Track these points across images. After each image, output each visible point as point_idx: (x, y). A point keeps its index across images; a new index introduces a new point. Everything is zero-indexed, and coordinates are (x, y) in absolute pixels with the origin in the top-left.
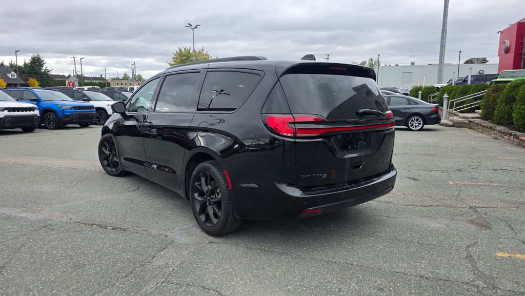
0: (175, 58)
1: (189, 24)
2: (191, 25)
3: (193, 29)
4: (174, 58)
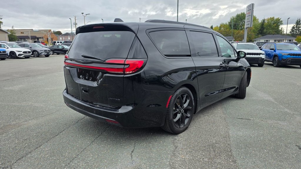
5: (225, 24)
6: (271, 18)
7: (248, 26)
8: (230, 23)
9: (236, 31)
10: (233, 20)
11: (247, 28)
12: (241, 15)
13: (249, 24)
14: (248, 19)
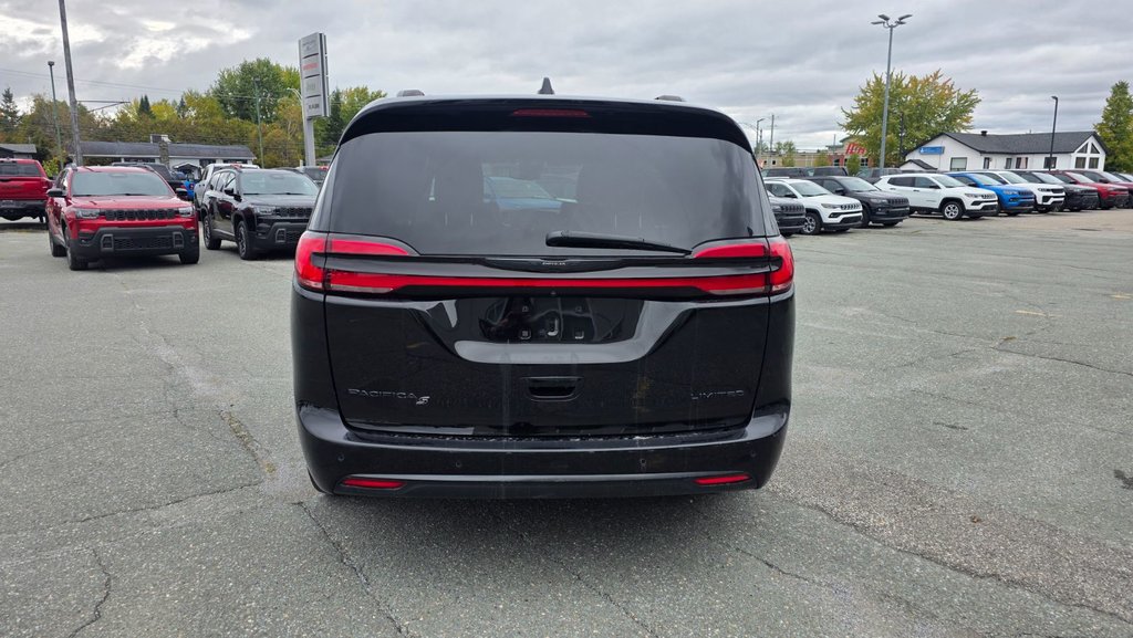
0: (863, 99)
1: (881, 17)
2: (887, 19)
3: (892, 27)
4: (859, 101)
5: (204, 96)
6: (357, 90)
7: (314, 112)
8: (219, 92)
9: (250, 128)
10: (227, 81)
11: (310, 119)
12: (259, 67)
13: (317, 106)
14: (311, 87)
